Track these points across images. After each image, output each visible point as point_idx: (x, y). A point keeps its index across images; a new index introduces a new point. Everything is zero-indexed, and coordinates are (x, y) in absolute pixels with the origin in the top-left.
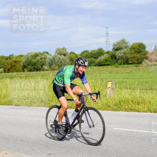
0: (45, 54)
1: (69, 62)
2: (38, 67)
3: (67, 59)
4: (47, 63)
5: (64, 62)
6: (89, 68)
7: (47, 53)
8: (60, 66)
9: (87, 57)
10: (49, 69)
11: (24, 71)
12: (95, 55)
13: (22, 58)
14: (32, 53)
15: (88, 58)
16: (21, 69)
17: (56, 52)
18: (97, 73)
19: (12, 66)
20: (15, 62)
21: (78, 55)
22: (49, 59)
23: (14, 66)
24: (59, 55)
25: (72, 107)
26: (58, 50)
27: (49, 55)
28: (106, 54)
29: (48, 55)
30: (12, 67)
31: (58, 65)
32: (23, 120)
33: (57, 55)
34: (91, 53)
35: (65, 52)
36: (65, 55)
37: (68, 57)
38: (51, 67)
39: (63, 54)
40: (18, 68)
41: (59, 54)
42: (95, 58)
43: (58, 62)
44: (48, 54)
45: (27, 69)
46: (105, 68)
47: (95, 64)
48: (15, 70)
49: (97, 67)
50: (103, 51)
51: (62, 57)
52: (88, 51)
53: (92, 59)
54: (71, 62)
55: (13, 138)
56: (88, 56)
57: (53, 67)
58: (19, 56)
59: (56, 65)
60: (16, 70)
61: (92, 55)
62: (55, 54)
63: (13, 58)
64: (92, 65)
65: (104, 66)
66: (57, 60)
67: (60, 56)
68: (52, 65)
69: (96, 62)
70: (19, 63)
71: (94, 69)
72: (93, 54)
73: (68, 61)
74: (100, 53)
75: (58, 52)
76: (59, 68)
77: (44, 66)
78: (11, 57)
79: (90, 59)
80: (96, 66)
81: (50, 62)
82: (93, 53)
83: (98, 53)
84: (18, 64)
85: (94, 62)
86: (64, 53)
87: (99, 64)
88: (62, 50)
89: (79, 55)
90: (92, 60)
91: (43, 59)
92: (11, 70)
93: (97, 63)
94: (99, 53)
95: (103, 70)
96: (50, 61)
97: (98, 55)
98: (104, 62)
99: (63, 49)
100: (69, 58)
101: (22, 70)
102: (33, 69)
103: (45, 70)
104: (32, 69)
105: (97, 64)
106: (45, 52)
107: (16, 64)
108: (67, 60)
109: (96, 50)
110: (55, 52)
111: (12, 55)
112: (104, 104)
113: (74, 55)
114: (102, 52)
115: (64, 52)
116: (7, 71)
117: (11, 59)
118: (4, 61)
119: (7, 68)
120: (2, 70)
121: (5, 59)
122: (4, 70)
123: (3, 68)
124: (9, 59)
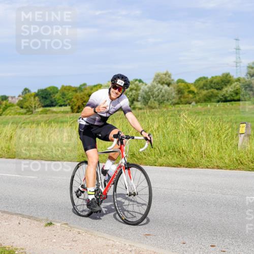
0: (137, 82)
1: (175, 96)
3: (173, 90)
4: (140, 98)
5: (168, 95)
6: (208, 105)
7: (140, 81)
8: (161, 102)
9: (205, 88)
10: (144, 106)
12: (218, 84)
15: (207, 89)
17: (155, 79)
18: (220, 112)
19: (85, 102)
21: (189, 84)
22: (143, 91)
24: (159, 85)
25: (182, 165)
26: (157, 76)
27: (144, 84)
28: (236, 83)
29: (142, 85)
30: (84, 104)
31: (159, 101)
33: (156, 85)
34: (211, 82)
35: (170, 79)
36: (169, 85)
37: (174, 88)
38: (147, 103)
39: (166, 82)
41: (159, 82)
42: (217, 89)
43: (158, 96)
44: (141, 83)
46: (234, 105)
47: (218, 99)
49: (221, 104)
50: (230, 77)
51: (164, 88)
52: (207, 78)
53: (212, 90)
54: (180, 95)
56: (206, 86)
57: (151, 103)
58: (95, 86)
59: (155, 100)
61: (213, 85)
62: (153, 82)
63: (86, 89)
64: (212, 100)
65: (233, 102)
66: (156, 93)
67: (161, 87)
68: (149, 100)
69: (219, 95)
71: (215, 106)
72: (214, 82)
73: (174, 94)
74: (226, 80)
75: (158, 80)
76: (159, 104)
77: (135, 103)
78: (83, 87)
79: (209, 90)
80: (218, 102)
81: (145, 96)
82: (215, 80)
83: (222, 81)
85: (216, 96)
86: (168, 81)
87: (224, 99)
88: (164, 76)
89: (192, 84)
90: (212, 92)
91: (134, 91)
93: (221, 97)
94: (224, 81)
95: (231, 109)
96: (144, 93)
97: (223, 83)
98: (232, 95)
99: (166, 74)
100: (176, 90)
103: (137, 108)
105: (221, 99)
106: (136, 80)
108: (172, 93)
109: (220, 77)
110: (152, 80)
111: (85, 85)
112: (235, 159)
113: (183, 84)
114: (229, 79)
115: (168, 79)
116: (76, 110)
117: (82, 91)
118: (70, 94)
119: (75, 105)
120: (68, 108)
121: (73, 91)
122: (72, 108)
123: (69, 105)
124: (78, 91)
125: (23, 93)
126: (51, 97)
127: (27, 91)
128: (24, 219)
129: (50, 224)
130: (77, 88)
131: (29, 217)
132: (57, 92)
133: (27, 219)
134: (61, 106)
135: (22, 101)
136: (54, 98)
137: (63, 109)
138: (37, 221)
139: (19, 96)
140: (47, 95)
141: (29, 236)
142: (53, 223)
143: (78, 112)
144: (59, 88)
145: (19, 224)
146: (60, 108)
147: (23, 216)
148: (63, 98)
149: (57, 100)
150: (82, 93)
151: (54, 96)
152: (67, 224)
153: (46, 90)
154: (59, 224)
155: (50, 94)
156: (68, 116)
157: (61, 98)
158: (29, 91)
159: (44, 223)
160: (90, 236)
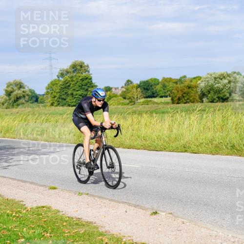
0: (235, 75)
2: (225, 95)
4: (238, 90)
7: (238, 74)
10: (241, 98)
11: (202, 102)
13: (199, 82)
14: (214, 73)
16: (197, 98)
19: (185, 93)
20: (189, 88)
22: (242, 83)
23: (187, 94)
27: (242, 77)
30: (184, 95)
32: (205, 174)
40: (193, 97)
44: (239, 76)
45: (207, 99)
48: (188, 99)
55: (191, 201)
58: (194, 78)
60: (191, 100)
63: (186, 81)
70: (195, 89)
77: (233, 95)
78: (183, 79)
84: (193, 90)
91: (232, 84)
92: (183, 99)
96: (242, 86)
101: (199, 100)
102: (217, 99)
104: (214, 99)
106: (235, 73)
107: (190, 90)
111: (185, 77)
116: (176, 102)
117: (182, 83)
118: (171, 85)
119: (176, 97)
120: (169, 99)
121: (174, 82)
122: (172, 99)
123: (170, 96)
124: (178, 83)
125: (125, 85)
126: (153, 89)
127: (130, 83)
128: (130, 207)
129: (156, 213)
130: (177, 79)
131: (136, 206)
132: (158, 84)
133: (133, 208)
134: (162, 97)
135: (125, 92)
136: (155, 89)
137: (163, 100)
138: (143, 209)
139: (122, 87)
140: (149, 86)
141: (136, 224)
142: (158, 212)
143: (178, 103)
144: (160, 80)
145: (126, 212)
146: (161, 99)
147: (129, 204)
148: (164, 89)
149: (158, 91)
150: (182, 85)
151: (155, 88)
152: (171, 213)
153: (147, 81)
154: (164, 214)
155: (151, 86)
156: (169, 107)
157: (162, 89)
158: (132, 83)
159: (150, 212)
160: (193, 226)
